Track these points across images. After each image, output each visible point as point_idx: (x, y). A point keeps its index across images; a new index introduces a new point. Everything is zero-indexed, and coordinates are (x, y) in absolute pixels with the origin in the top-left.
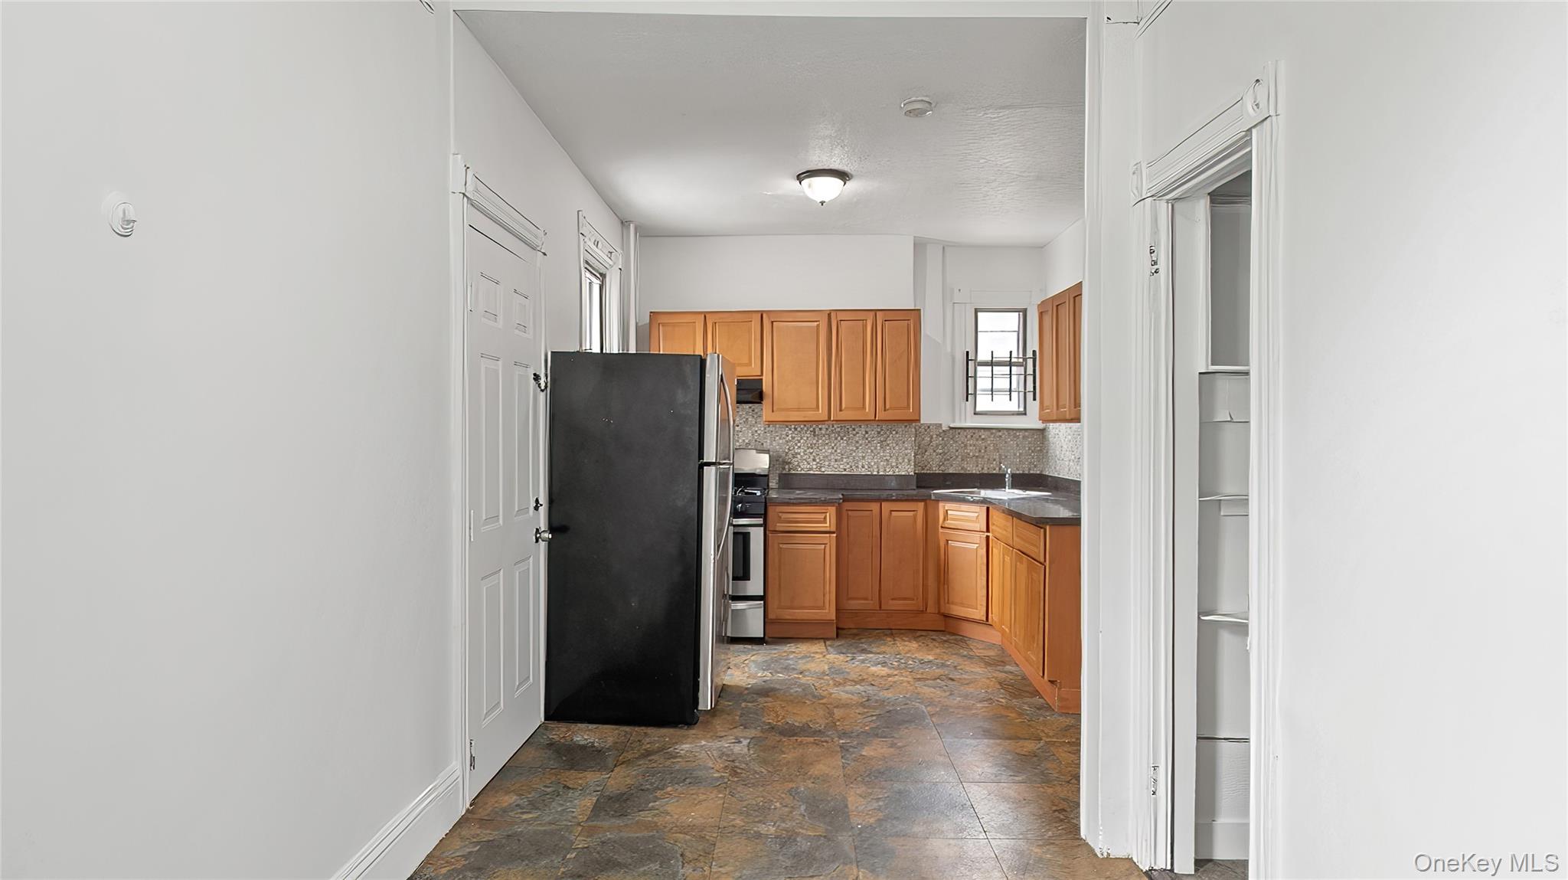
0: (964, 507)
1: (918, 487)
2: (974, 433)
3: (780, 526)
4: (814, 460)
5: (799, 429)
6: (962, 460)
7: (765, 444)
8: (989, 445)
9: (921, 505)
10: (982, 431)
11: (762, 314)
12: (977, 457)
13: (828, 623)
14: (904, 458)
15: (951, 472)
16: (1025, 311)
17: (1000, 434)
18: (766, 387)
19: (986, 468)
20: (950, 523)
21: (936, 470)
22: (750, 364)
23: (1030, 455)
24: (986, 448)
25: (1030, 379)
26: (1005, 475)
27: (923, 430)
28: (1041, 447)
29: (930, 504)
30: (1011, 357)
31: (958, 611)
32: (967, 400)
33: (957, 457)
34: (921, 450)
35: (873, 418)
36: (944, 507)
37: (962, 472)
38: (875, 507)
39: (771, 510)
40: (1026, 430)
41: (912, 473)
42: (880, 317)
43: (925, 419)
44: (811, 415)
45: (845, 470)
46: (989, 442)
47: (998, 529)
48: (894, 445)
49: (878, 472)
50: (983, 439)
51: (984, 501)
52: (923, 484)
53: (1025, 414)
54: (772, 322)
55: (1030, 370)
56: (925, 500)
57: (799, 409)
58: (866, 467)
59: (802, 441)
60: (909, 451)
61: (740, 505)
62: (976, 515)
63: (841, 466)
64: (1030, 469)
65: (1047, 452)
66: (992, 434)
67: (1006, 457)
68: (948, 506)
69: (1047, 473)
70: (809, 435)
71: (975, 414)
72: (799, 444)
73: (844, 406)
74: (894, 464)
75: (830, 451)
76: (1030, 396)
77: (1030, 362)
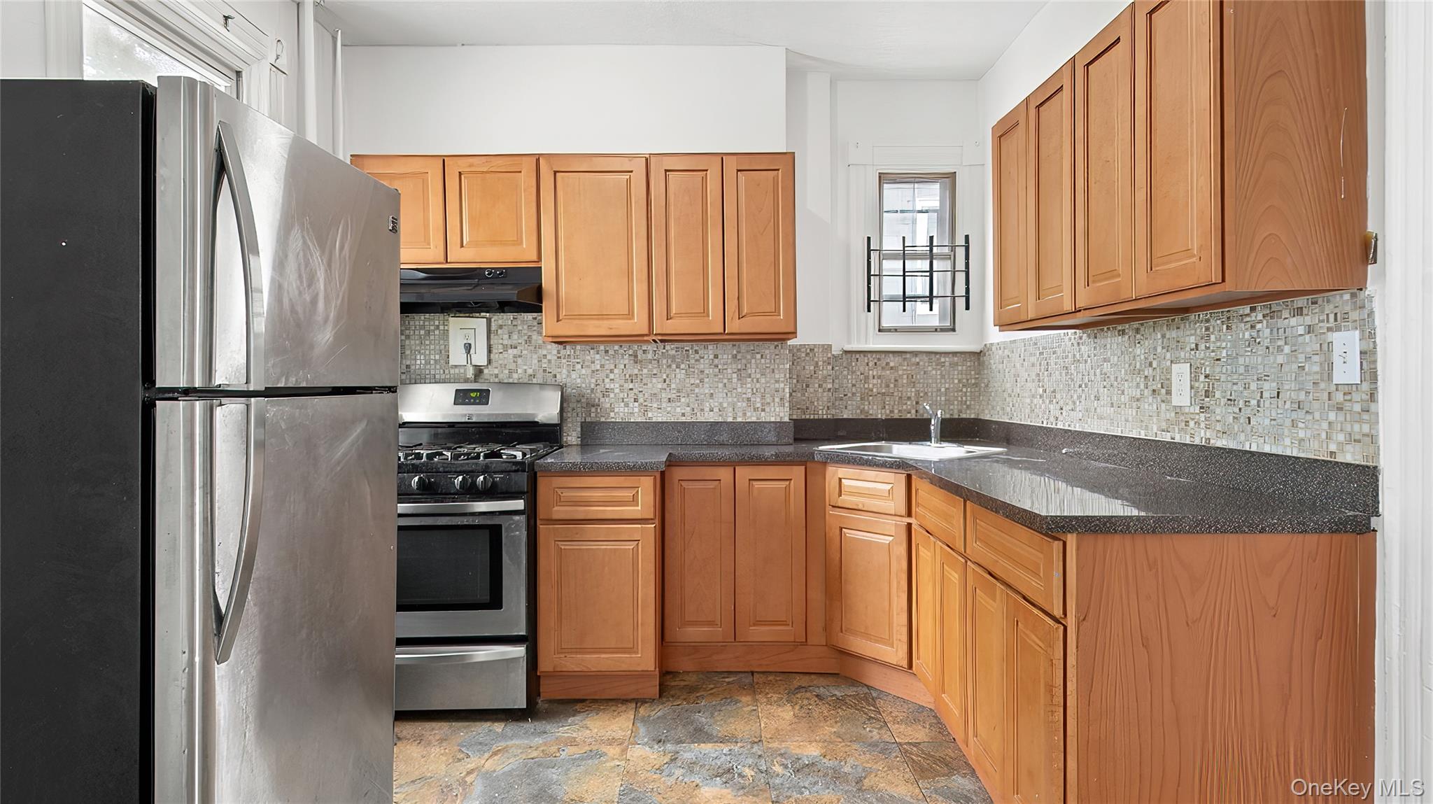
0: (870, 473)
1: (796, 440)
2: (879, 359)
3: (560, 512)
4: (636, 400)
5: (611, 352)
6: (862, 399)
7: (558, 376)
8: (901, 376)
9: (798, 472)
10: (891, 355)
11: (538, 158)
12: (883, 394)
13: (643, 675)
14: (773, 397)
15: (845, 416)
16: (949, 180)
17: (918, 360)
18: (547, 281)
19: (896, 411)
20: (846, 500)
21: (823, 414)
22: (518, 242)
23: (961, 390)
24: (896, 380)
25: (961, 278)
26: (929, 420)
27: (803, 355)
28: (976, 378)
29: (813, 467)
30: (931, 246)
31: (860, 646)
32: (869, 310)
33: (854, 394)
34: (800, 383)
35: (723, 332)
36: (836, 472)
37: (863, 417)
38: (724, 474)
39: (542, 484)
40: (955, 354)
41: (786, 419)
42: (731, 166)
43: (805, 336)
44: (622, 327)
45: (683, 415)
46: (900, 372)
47: (928, 515)
48: (758, 376)
49: (734, 418)
50: (892, 368)
51: (900, 465)
52: (806, 436)
53: (954, 330)
54: (555, 172)
55: (960, 265)
56: (805, 461)
57: (601, 317)
58: (716, 410)
59: (616, 371)
60: (782, 385)
61: (481, 478)
62: (889, 487)
63: (678, 410)
64: (960, 411)
65: (987, 386)
66: (905, 359)
67: (926, 393)
68: (842, 471)
69: (988, 418)
70: (626, 362)
71: (880, 331)
72: (612, 376)
73: (674, 311)
74: (759, 405)
75: (660, 386)
76: (961, 303)
77: (960, 252)
